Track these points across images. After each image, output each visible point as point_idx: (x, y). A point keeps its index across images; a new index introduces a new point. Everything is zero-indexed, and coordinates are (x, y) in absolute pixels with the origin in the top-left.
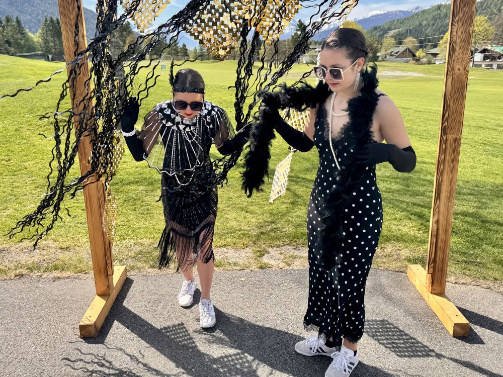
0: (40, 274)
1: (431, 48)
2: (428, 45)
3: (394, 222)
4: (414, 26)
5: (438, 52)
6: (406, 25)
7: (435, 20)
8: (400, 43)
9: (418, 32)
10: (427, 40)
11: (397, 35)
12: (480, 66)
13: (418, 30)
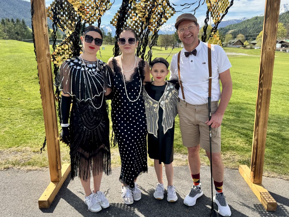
0: (19, 167)
1: (252, 40)
2: (250, 38)
3: (231, 139)
4: (243, 28)
5: (256, 43)
6: (238, 27)
7: (254, 25)
8: (235, 37)
9: (245, 31)
10: (250, 36)
11: (233, 32)
12: (279, 50)
13: (245, 30)
